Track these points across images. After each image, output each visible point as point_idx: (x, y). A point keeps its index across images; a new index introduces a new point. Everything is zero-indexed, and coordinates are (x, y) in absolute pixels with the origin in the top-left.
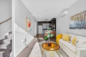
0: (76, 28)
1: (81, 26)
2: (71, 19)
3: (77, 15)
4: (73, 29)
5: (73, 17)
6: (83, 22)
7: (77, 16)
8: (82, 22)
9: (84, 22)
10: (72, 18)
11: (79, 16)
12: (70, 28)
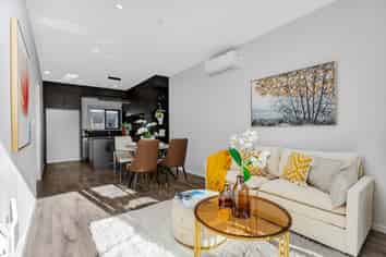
0: (281, 122)
1: (302, 116)
2: (257, 88)
3: (286, 75)
4: (270, 125)
5: (266, 80)
6: (308, 100)
7: (284, 79)
8: (305, 103)
9: (310, 103)
10: (264, 85)
11: (292, 81)
12: (254, 124)
